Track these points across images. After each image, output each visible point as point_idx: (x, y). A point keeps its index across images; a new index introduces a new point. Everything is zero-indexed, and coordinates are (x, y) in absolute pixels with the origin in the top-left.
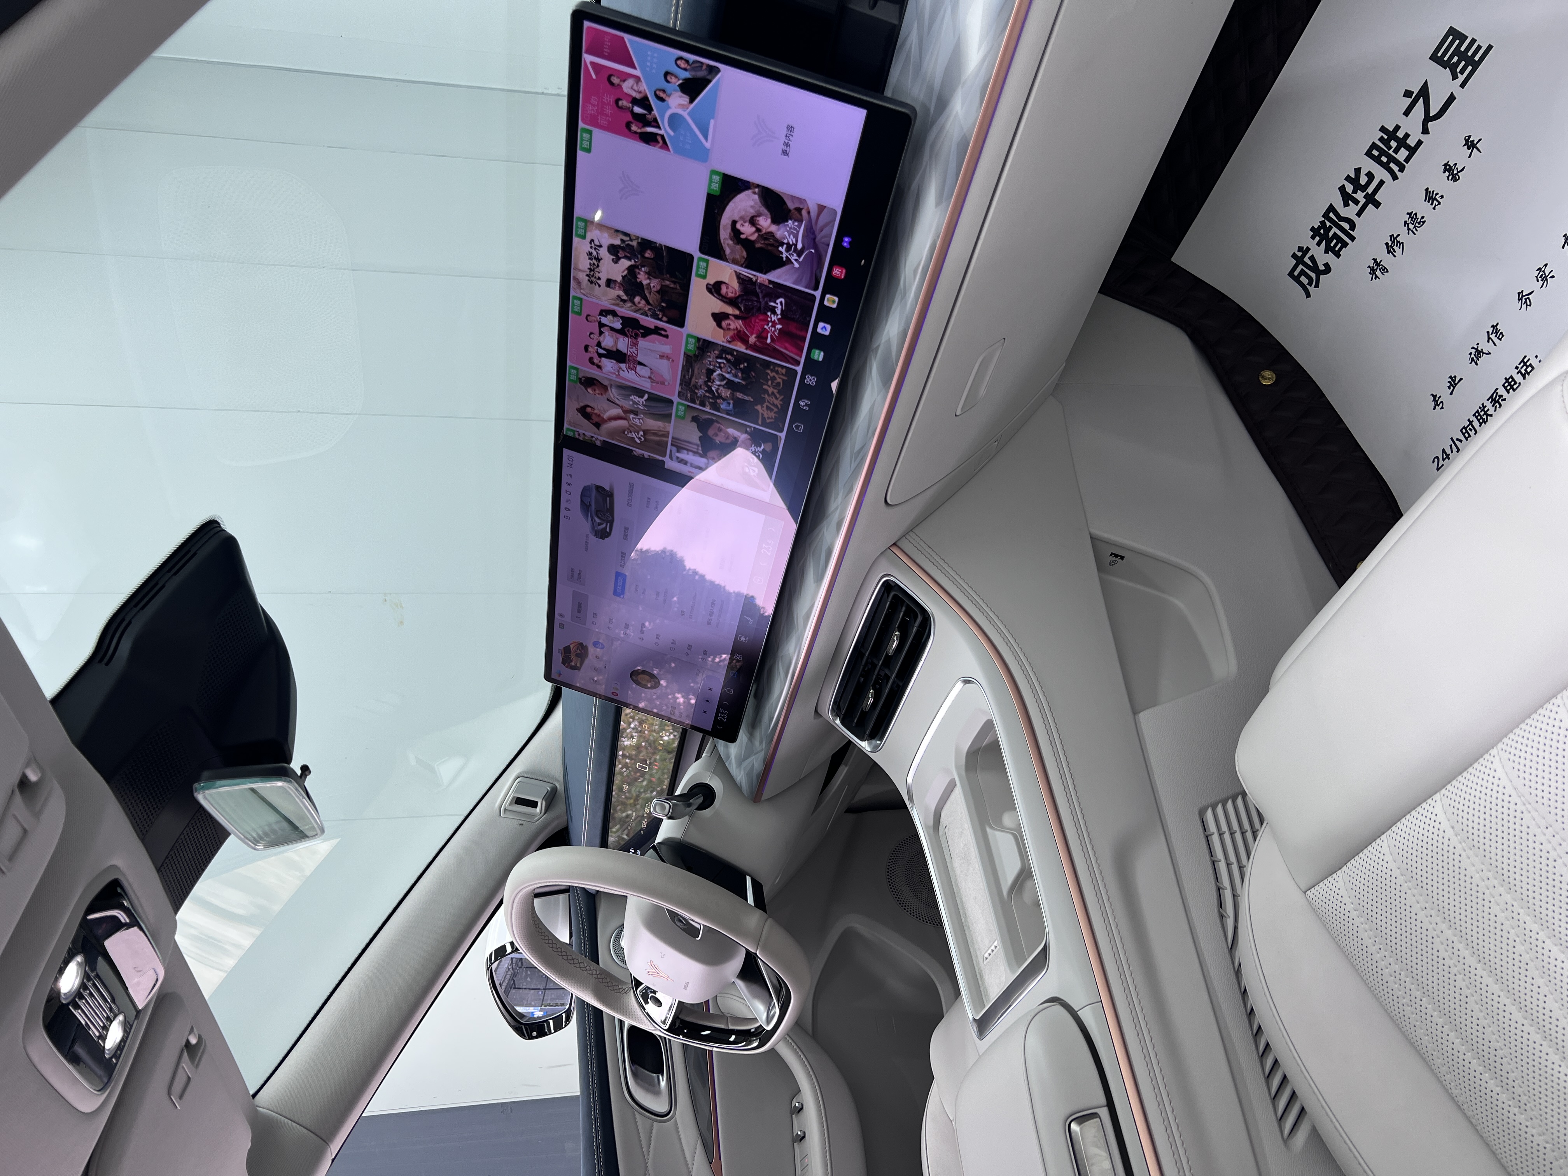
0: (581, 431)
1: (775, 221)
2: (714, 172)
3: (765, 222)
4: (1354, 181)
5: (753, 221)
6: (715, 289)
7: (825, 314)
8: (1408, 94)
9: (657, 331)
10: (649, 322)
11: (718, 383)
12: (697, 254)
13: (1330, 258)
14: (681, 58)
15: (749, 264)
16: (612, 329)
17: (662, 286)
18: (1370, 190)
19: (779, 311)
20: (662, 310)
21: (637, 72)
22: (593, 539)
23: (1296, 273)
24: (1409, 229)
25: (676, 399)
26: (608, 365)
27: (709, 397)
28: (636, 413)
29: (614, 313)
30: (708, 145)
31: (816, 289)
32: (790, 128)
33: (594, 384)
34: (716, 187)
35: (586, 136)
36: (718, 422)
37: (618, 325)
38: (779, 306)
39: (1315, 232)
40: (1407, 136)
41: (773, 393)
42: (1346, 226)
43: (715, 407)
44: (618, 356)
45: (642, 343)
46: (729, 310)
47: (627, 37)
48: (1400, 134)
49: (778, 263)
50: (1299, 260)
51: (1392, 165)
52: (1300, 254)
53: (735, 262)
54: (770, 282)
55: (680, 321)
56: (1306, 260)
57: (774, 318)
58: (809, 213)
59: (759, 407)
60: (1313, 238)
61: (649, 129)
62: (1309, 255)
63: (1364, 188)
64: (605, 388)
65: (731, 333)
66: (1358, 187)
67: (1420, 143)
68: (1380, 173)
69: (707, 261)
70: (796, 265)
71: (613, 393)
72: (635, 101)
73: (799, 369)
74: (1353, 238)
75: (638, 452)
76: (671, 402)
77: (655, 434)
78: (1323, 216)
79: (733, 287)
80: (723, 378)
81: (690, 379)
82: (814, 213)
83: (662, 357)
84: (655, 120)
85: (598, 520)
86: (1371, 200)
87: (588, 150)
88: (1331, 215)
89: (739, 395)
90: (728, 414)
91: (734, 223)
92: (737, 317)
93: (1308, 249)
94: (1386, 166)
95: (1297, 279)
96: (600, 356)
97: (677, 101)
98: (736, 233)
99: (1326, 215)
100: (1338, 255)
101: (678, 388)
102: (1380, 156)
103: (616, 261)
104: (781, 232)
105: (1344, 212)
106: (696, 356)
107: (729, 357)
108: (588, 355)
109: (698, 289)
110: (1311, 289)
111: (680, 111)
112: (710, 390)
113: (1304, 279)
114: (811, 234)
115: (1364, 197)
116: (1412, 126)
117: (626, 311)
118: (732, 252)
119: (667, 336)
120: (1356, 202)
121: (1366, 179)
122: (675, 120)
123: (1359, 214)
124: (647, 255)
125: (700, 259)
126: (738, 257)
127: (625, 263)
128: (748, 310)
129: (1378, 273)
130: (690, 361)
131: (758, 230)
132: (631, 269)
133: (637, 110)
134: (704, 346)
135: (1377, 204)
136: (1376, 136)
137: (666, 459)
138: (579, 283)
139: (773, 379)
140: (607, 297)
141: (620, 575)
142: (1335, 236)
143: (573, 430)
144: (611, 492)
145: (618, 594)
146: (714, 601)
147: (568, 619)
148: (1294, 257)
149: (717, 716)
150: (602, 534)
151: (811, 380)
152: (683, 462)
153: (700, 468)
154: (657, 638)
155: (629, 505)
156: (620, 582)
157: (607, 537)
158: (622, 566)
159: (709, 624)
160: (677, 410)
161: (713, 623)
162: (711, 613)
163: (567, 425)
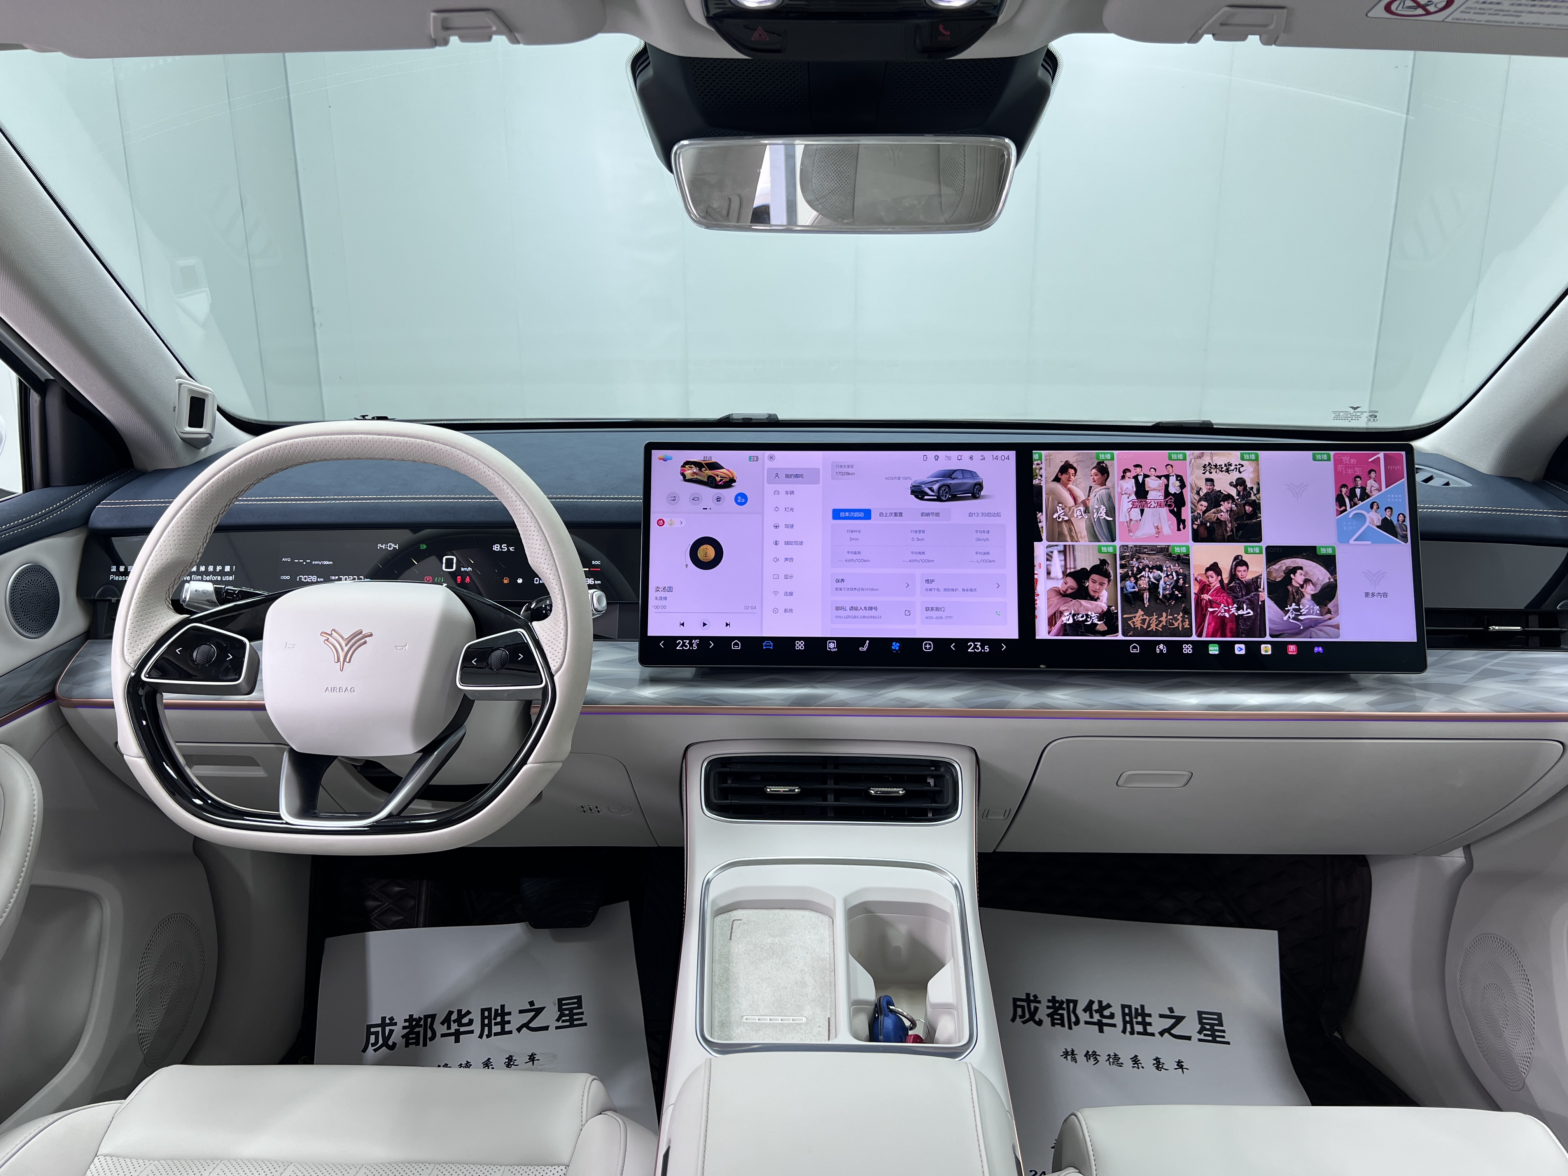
0: (1043, 466)
1: (1314, 597)
2: (1334, 549)
3: (1309, 590)
4: (1102, 1008)
5: (1307, 581)
6: (1239, 562)
7: (1253, 648)
8: (1171, 1010)
9: (1181, 522)
11: (1151, 576)
12: (1264, 544)
13: (1047, 1021)
14: (1404, 517)
15: (1272, 585)
16: (1167, 486)
17: (1225, 522)
18: (1105, 1021)
19: (1240, 612)
20: (1203, 524)
21: (1384, 489)
22: (908, 485)
23: (1019, 1003)
24: (1108, 1059)
25: (1118, 543)
26: (1129, 485)
27: (1132, 571)
28: (1087, 510)
29: (1183, 485)
30: (1352, 541)
31: (1272, 636)
32: (1385, 595)
33: (1103, 474)
34: (1323, 551)
35: (1325, 457)
36: (1109, 581)
37: (1172, 490)
38: (1245, 612)
39: (1053, 1000)
41: (1161, 622)
42: (1073, 1019)
44: (1141, 492)
45: (1165, 511)
46: (1226, 576)
47: (1405, 480)
48: (1148, 1019)
49: (1282, 604)
50: (1028, 1000)
51: (1128, 1026)
52: (1032, 998)
53: (1269, 574)
54: (1263, 602)
55: (1197, 537)
56: (1033, 1005)
57: (1233, 610)
58: (1330, 619)
59: (1140, 612)
60: (1049, 1001)
61: (1347, 500)
62: (1037, 1005)
63: (1102, 1016)
64: (1103, 483)
65: (1205, 579)
66: (1100, 1012)
67: (1153, 1035)
68: (1118, 1020)
69: (1261, 553)
70: (1285, 618)
71: (1100, 492)
72: (1363, 489)
73: (1194, 638)
74: (1070, 1028)
75: (1042, 517)
76: (1113, 540)
77: (1070, 530)
78: (1066, 1000)
79: (1247, 575)
80: (1158, 579)
81: (1144, 553)
82: (1330, 622)
83: (1157, 527)
84: (1356, 504)
85: (935, 487)
86: (1101, 1026)
87: (1315, 459)
88: (1072, 1005)
89: (1146, 595)
90: (1122, 589)
91: (1301, 568)
92: (1221, 581)
93: (1039, 1002)
94: (1125, 1023)
95: (1015, 1007)
96: (1136, 478)
97: (1374, 518)
98: (1294, 570)
99: (1069, 1001)
100: (1053, 1024)
101: (1131, 544)
102: (1127, 1014)
103: (1231, 484)
105: (1079, 1011)
106: (1170, 555)
107: (1181, 581)
108: (1132, 468)
110: (1017, 1020)
111: (1368, 520)
112: (1140, 571)
113: (1021, 1010)
114: (1315, 623)
115: (1098, 1020)
116: (1157, 1024)
118: (1277, 570)
119: (1179, 529)
120: (1091, 1016)
121: (1108, 1014)
122: (1360, 517)
123: (1087, 1023)
124: (1247, 508)
125: (1261, 548)
126: (1274, 575)
127: (1233, 492)
128: (1232, 589)
129: (1069, 1057)
130: (1164, 551)
131: (1302, 586)
132: (1228, 497)
133: (1358, 491)
134: (1184, 560)
135: (1101, 1031)
136: (1136, 1005)
137: (1045, 542)
138: (1200, 457)
139: (1177, 620)
140: (1196, 479)
141: (867, 514)
142: (1062, 1015)
143: (1040, 459)
144: (984, 497)
145: (837, 514)
146: (876, 609)
147: (768, 464)
148: (1028, 995)
149: (683, 638)
150: (918, 492)
151: (1188, 649)
152: (1049, 557)
153: (1049, 573)
154: (786, 559)
155: (971, 515)
156: (856, 514)
157: (917, 497)
158: (881, 514)
159: (837, 609)
160: (1108, 547)
161: (841, 613)
162: (856, 609)
163: (1044, 453)
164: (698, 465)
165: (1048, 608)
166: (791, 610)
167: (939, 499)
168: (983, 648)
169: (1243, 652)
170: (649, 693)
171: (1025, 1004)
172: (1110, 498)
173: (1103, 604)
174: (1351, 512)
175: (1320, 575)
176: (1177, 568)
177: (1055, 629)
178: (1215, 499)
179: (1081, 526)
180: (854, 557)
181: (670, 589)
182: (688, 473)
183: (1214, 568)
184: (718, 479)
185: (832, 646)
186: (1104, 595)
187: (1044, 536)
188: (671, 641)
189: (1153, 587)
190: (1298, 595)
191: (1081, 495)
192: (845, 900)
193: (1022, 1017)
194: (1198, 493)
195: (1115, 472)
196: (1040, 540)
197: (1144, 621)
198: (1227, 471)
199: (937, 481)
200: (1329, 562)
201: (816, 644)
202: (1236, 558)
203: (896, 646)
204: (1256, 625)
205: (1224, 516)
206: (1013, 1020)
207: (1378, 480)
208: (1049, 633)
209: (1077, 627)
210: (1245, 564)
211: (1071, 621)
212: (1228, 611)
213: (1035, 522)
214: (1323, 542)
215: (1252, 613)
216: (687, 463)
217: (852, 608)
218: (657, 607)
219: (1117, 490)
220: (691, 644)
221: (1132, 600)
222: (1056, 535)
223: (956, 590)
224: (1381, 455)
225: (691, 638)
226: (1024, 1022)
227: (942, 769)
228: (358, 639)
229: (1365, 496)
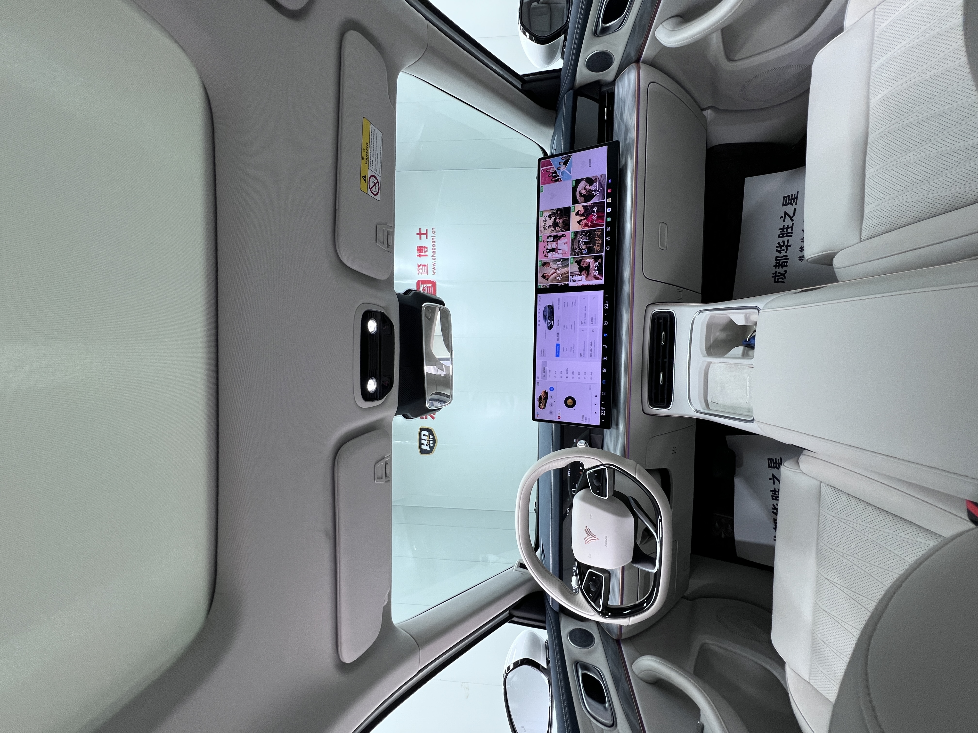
0: (543, 285)
1: (590, 185)
2: (573, 181)
3: (588, 187)
4: (780, 246)
5: (585, 189)
6: (577, 214)
7: (609, 205)
8: (781, 217)
9: (563, 236)
10: (560, 234)
11: (582, 244)
12: (571, 205)
13: (785, 268)
14: (563, 157)
15: (585, 201)
16: (551, 242)
17: (563, 220)
18: (786, 245)
19: (595, 211)
20: (564, 228)
22: (548, 332)
23: (776, 280)
25: (570, 257)
26: (550, 254)
27: (580, 251)
28: (558, 269)
29: (550, 236)
31: (604, 199)
32: (590, 160)
33: (546, 264)
34: (574, 184)
36: (583, 259)
37: (552, 239)
38: (595, 210)
39: (775, 266)
40: (788, 226)
41: (598, 239)
42: (784, 258)
43: (582, 254)
44: (552, 250)
45: (559, 241)
46: (582, 218)
47: (550, 159)
48: (786, 227)
49: (592, 196)
50: (775, 277)
51: (788, 234)
52: (774, 275)
53: (582, 203)
54: (592, 203)
55: (568, 229)
56: (777, 275)
57: (595, 214)
58: (598, 178)
59: (595, 247)
60: (776, 268)
61: (557, 178)
62: (777, 273)
63: (783, 246)
64: (549, 263)
65: (583, 225)
67: (793, 224)
68: (785, 239)
69: (574, 206)
70: (598, 195)
71: (552, 265)
72: (553, 173)
73: (604, 227)
74: (788, 259)
75: (560, 284)
76: (568, 259)
77: (565, 274)
80: (583, 242)
81: (573, 247)
82: (600, 179)
83: (565, 244)
84: (558, 175)
85: (549, 321)
86: (788, 246)
87: (543, 192)
88: (778, 259)
89: (588, 245)
90: (586, 254)
91: (580, 191)
92: (584, 219)
93: (776, 272)
94: (787, 236)
95: (778, 282)
96: (548, 252)
97: (563, 168)
98: (581, 194)
99: (776, 260)
100: (787, 266)
101: (570, 252)
102: (783, 235)
103: (550, 219)
104: (593, 188)
105: (781, 255)
106: (574, 238)
107: (584, 233)
108: (544, 254)
109: (572, 215)
111: (564, 170)
112: (580, 249)
113: (780, 280)
114: (600, 184)
115: (785, 247)
116: (788, 222)
117: (554, 234)
118: (580, 200)
119: (565, 236)
120: (784, 250)
121: (783, 243)
122: (563, 173)
123: (786, 252)
124: (558, 213)
125: (573, 207)
126: (582, 201)
127: (553, 218)
128: (587, 215)
129: (802, 259)
130: (573, 241)
131: (586, 190)
132: (555, 220)
133: (554, 175)
134: (576, 233)
135: (790, 246)
136: (779, 232)
137: (569, 282)
138: (541, 231)
139: (598, 234)
140: (548, 232)
141: (558, 345)
142: (782, 262)
143: (540, 286)
144: (553, 305)
145: (557, 356)
146: (591, 342)
147: (540, 379)
148: (773, 277)
149: (601, 413)
150: (550, 327)
151: (609, 229)
152: (574, 281)
153: (580, 281)
154: (573, 374)
155: (559, 309)
156: (558, 349)
157: (552, 328)
158: (558, 340)
159: (591, 356)
160: (571, 261)
161: (593, 355)
162: (591, 349)
163: (538, 284)
164: (540, 403)
165: (592, 280)
166: (591, 373)
167: (553, 320)
168: (606, 303)
169: (610, 209)
170: (621, 427)
171: (777, 278)
172: (554, 261)
173: (591, 261)
174: (560, 176)
175: (582, 184)
176: (579, 235)
177: (600, 277)
178: (555, 224)
179: (564, 270)
180: (572, 350)
181: (583, 416)
182: (542, 407)
183: (579, 222)
184: (545, 396)
185: (605, 358)
186: (588, 260)
187: (567, 283)
188: (602, 417)
189: (586, 243)
190: (590, 191)
191: (554, 270)
192: (704, 357)
193: (782, 279)
194: (553, 231)
195: (546, 260)
196: (568, 284)
197: (598, 246)
198: (546, 221)
199: (547, 321)
200: (578, 182)
201: (604, 364)
202: (576, 215)
203: (605, 335)
204: (600, 206)
205: (561, 221)
206: (784, 282)
207: (550, 169)
208: (601, 279)
209: (600, 269)
210: (578, 212)
211: (597, 272)
212: (595, 216)
213: (562, 286)
214: (570, 184)
215: (596, 207)
216: (539, 407)
217: (591, 351)
218: (589, 421)
219: (552, 258)
220: (603, 410)
221: (590, 250)
222: (567, 279)
223: (585, 313)
224: (541, 169)
225: (601, 410)
226: (785, 278)
227: (655, 317)
228: (588, 532)
229: (555, 172)
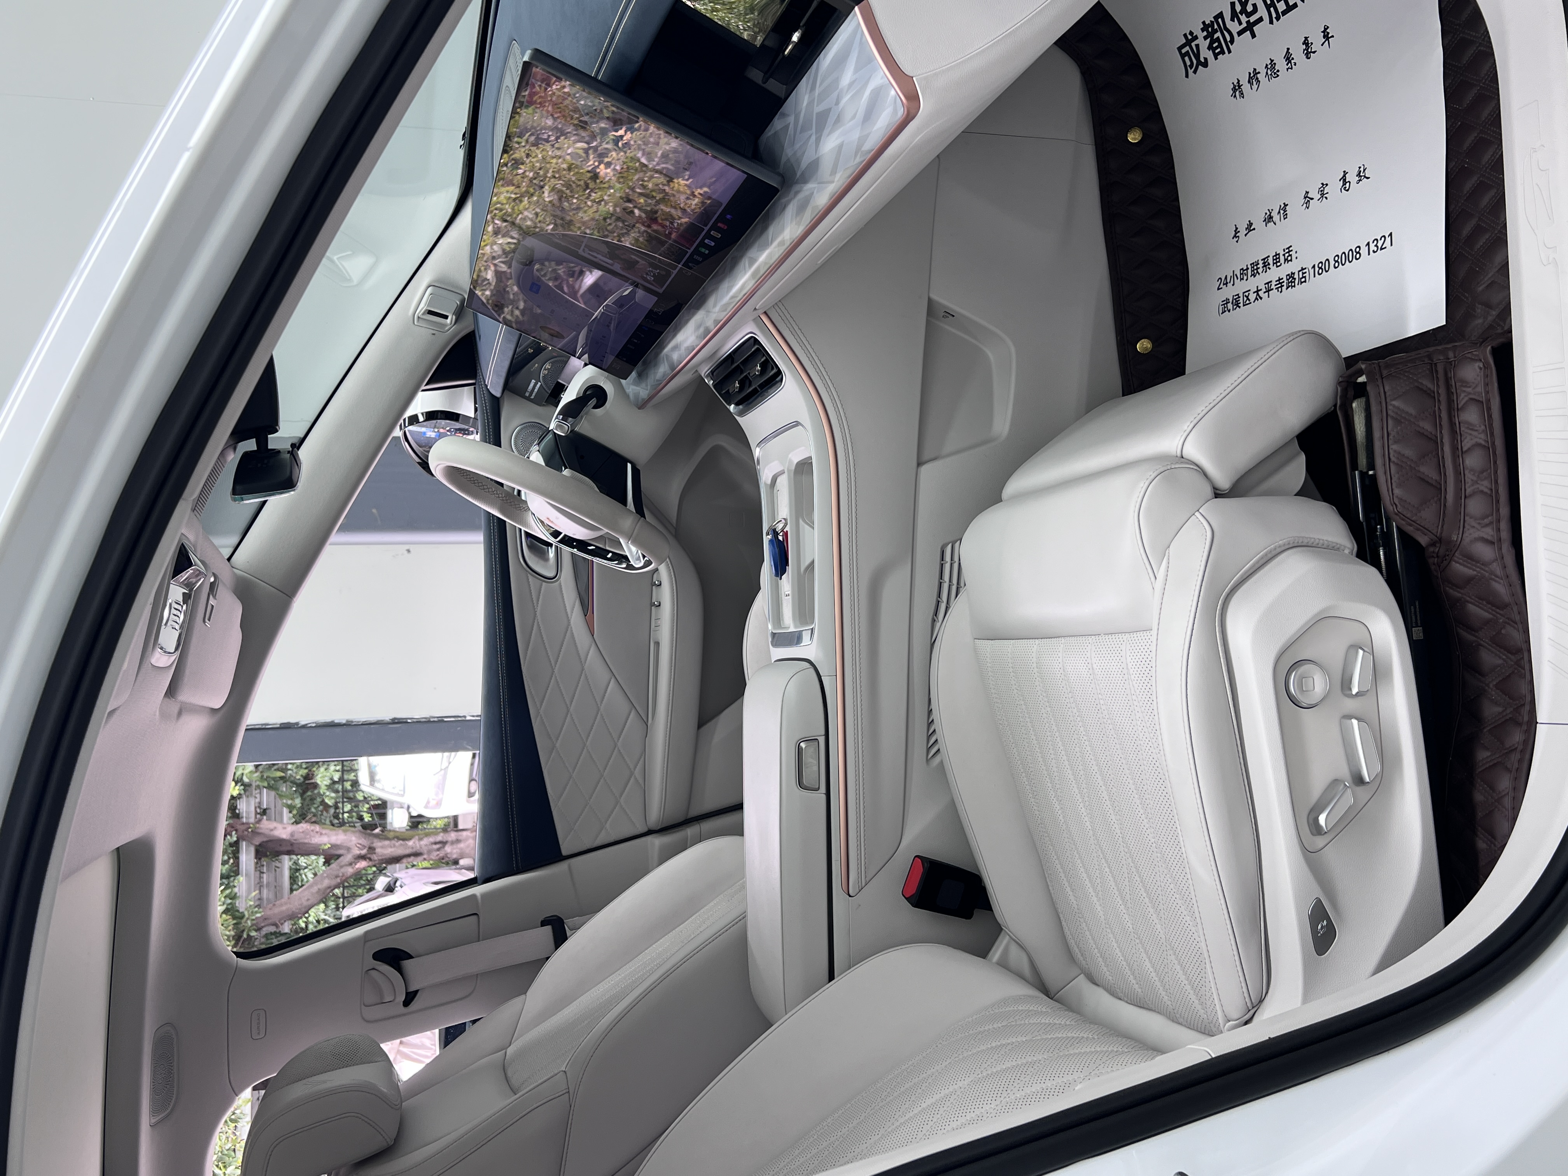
13: (1209, 55)
18: (1253, 19)
23: (1184, 51)
24: (1267, 73)
39: (1205, 26)
42: (1228, 37)
50: (1188, 43)
51: (1272, 10)
52: (1190, 37)
56: (1193, 44)
60: (1202, 30)
62: (1196, 42)
63: (1248, 15)
66: (1244, 11)
68: (1262, 11)
74: (1230, 52)
78: (1214, 17)
86: (1251, 28)
88: (1220, 20)
93: (1196, 37)
94: (1268, 7)
95: (1183, 56)
99: (1216, 18)
100: (1216, 57)
105: (1229, 24)
110: (1191, 71)
113: (1187, 60)
115: (1247, 22)
121: (1252, 9)
123: (1240, 33)
129: (1238, 94)
135: (1254, 35)
142: (1218, 40)
148: (1186, 36)
171: (1188, 48)
193: (1191, 66)
206: (1186, 77)
